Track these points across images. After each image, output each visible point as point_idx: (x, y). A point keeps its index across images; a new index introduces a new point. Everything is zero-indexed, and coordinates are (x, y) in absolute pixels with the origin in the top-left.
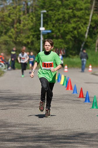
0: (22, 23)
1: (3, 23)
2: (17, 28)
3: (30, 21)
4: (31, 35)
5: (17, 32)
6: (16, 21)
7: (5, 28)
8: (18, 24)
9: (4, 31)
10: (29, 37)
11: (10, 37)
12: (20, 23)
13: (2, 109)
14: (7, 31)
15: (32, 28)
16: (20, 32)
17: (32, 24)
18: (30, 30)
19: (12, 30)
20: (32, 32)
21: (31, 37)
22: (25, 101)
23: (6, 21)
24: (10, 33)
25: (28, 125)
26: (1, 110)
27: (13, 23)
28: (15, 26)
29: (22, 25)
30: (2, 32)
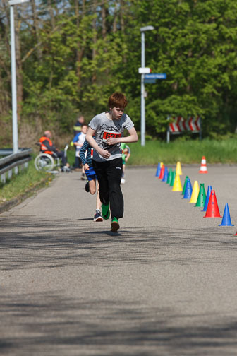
0: (95, 56)
1: (48, 57)
2: (81, 69)
3: (114, 53)
4: (116, 86)
5: (83, 79)
6: (79, 53)
7: (55, 70)
8: (85, 60)
9: (53, 76)
11: (67, 91)
12: (90, 58)
13: (50, 264)
14: (60, 76)
15: (120, 70)
16: (91, 80)
17: (119, 59)
18: (114, 73)
19: (72, 73)
20: (119, 78)
21: (118, 89)
22: (106, 245)
23: (57, 53)
24: (65, 83)
25: (113, 303)
26: (48, 269)
27: (73, 57)
28: (78, 64)
29: (94, 62)
30: (46, 80)
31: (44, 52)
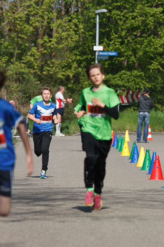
0: (55, 35)
1: (13, 35)
2: (42, 45)
3: (72, 32)
4: (73, 61)
5: (43, 55)
6: (41, 31)
7: (19, 46)
8: (46, 38)
9: (17, 52)
10: (69, 67)
11: (30, 65)
12: (50, 36)
14: (24, 52)
15: (76, 47)
16: (51, 56)
17: (76, 38)
18: (71, 50)
19: (34, 49)
20: (76, 55)
21: (75, 65)
23: (21, 31)
24: (28, 58)
27: (36, 35)
28: (40, 41)
29: (54, 40)
30: (11, 55)
31: (10, 30)
